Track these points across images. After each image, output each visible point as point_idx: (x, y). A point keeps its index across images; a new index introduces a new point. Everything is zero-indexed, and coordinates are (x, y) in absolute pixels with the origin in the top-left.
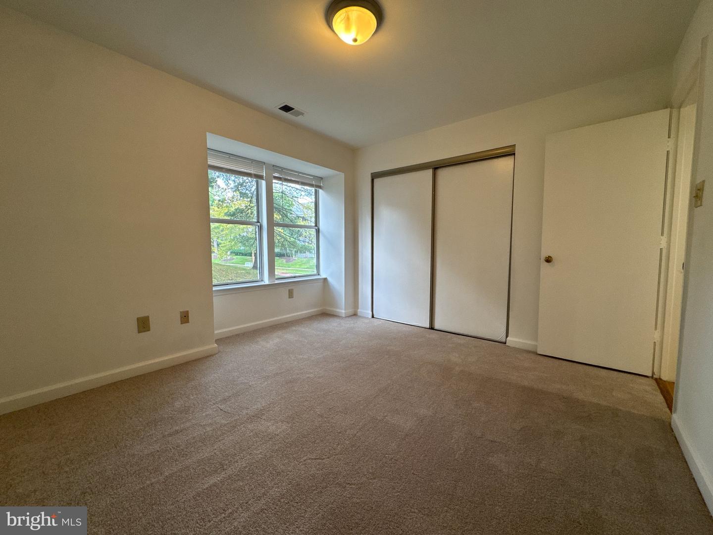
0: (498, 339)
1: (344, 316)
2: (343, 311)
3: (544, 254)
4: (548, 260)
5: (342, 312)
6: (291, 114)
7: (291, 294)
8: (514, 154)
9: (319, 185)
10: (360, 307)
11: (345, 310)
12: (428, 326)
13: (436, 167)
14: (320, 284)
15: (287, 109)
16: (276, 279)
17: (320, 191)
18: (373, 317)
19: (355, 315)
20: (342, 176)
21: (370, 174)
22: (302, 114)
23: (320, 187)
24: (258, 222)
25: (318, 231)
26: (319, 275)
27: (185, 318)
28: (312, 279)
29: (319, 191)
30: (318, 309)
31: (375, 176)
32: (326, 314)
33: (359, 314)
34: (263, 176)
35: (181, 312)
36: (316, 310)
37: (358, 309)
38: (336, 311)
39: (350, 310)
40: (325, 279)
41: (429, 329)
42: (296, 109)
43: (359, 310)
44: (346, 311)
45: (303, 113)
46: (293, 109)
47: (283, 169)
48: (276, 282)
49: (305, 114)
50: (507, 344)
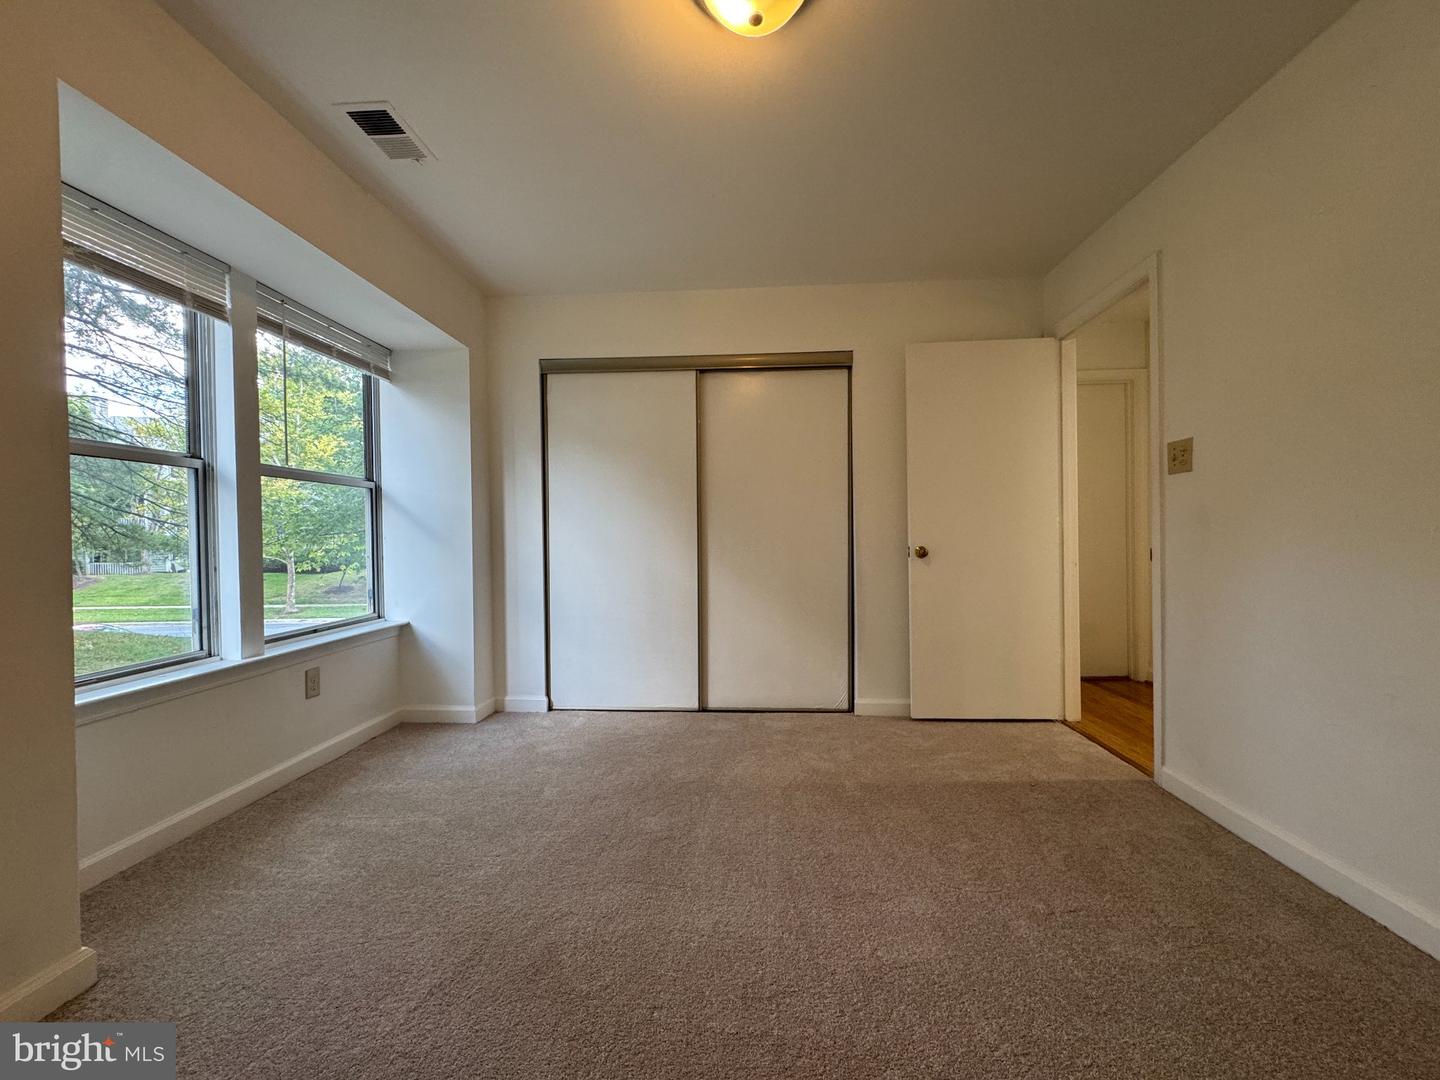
0: (834, 707)
1: (474, 721)
2: (473, 708)
3: (914, 544)
4: (922, 553)
5: (468, 708)
6: (378, 142)
7: (312, 686)
8: (850, 368)
9: (382, 365)
10: (509, 690)
11: (476, 705)
12: (695, 705)
13: (706, 368)
14: (389, 645)
15: (377, 123)
16: (267, 642)
17: (384, 382)
18: (550, 708)
19: (497, 712)
20: (464, 352)
21: (538, 361)
22: (418, 156)
23: (385, 374)
24: (195, 456)
25: (376, 495)
28: (364, 634)
29: (377, 382)
31: (549, 369)
33: (509, 708)
36: (380, 718)
37: (505, 692)
38: (449, 712)
39: (488, 701)
40: (405, 629)
41: (699, 711)
42: (409, 133)
43: (508, 698)
44: (478, 707)
45: (423, 156)
46: (402, 132)
47: (285, 299)
48: (268, 654)
49: (429, 158)
50: (856, 713)
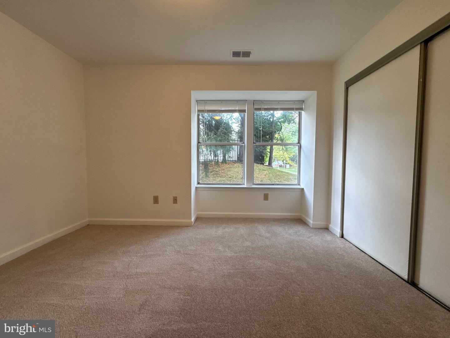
1: (311, 227)
5: (311, 222)
7: (266, 197)
9: (301, 107)
10: (331, 222)
11: (313, 221)
14: (299, 193)
17: (303, 112)
19: (326, 229)
20: (315, 95)
21: (344, 83)
23: (302, 109)
24: (244, 143)
25: (300, 148)
26: (299, 185)
27: (175, 200)
29: (301, 113)
30: (294, 214)
31: (349, 84)
32: (300, 221)
33: (330, 230)
34: (246, 110)
35: (173, 197)
37: (330, 224)
38: (307, 220)
40: (303, 189)
41: (407, 282)
43: (330, 226)
44: (314, 223)
48: (253, 187)
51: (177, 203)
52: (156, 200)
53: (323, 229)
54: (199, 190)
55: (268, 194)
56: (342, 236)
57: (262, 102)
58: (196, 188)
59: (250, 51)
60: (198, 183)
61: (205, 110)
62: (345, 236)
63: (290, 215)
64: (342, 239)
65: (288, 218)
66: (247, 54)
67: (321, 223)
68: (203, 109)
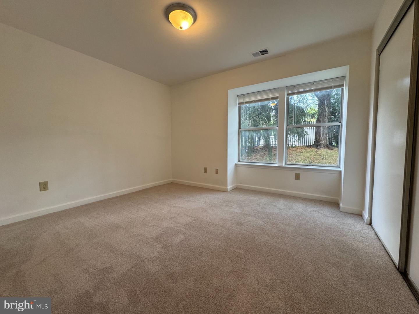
1: (341, 210)
5: (341, 205)
7: (297, 177)
19: (361, 215)
25: (341, 127)
27: (217, 172)
30: (330, 197)
32: (335, 204)
35: (216, 169)
36: (326, 196)
40: (340, 172)
43: (363, 212)
44: (346, 207)
48: (284, 166)
51: (218, 174)
52: (205, 170)
53: (357, 215)
54: (238, 167)
55: (300, 174)
56: (370, 224)
57: (295, 86)
58: (236, 164)
59: (266, 49)
60: (239, 161)
61: (244, 102)
62: (373, 224)
63: (324, 197)
64: (370, 226)
65: (322, 200)
66: (264, 52)
67: (355, 208)
68: (242, 102)
